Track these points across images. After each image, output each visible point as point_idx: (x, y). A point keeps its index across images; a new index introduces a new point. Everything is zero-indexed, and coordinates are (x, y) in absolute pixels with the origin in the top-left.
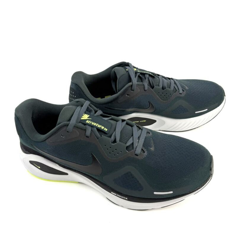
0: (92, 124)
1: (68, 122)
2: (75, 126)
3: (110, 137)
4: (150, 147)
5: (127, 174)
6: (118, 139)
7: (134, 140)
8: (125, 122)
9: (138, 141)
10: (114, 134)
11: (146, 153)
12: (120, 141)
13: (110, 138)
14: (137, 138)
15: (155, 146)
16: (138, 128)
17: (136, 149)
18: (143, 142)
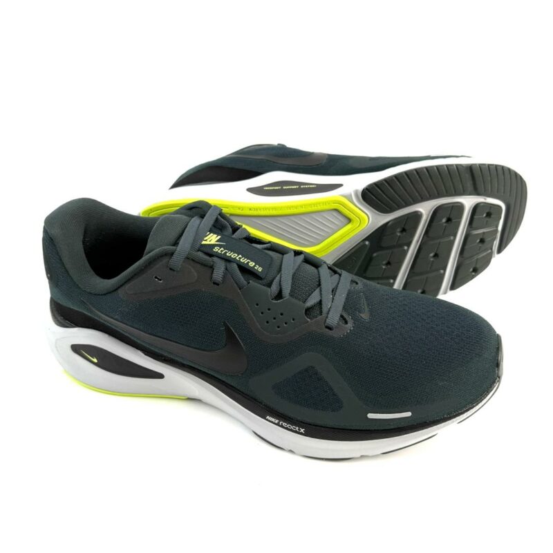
0: (227, 254)
1: (174, 247)
2: (187, 258)
3: (269, 285)
4: (360, 312)
5: (306, 370)
6: (287, 291)
7: (323, 296)
8: (302, 257)
9: (333, 299)
10: (278, 278)
11: (350, 325)
12: (291, 295)
13: (269, 289)
14: (331, 290)
15: (371, 311)
16: (331, 271)
17: (328, 313)
18: (344, 300)
